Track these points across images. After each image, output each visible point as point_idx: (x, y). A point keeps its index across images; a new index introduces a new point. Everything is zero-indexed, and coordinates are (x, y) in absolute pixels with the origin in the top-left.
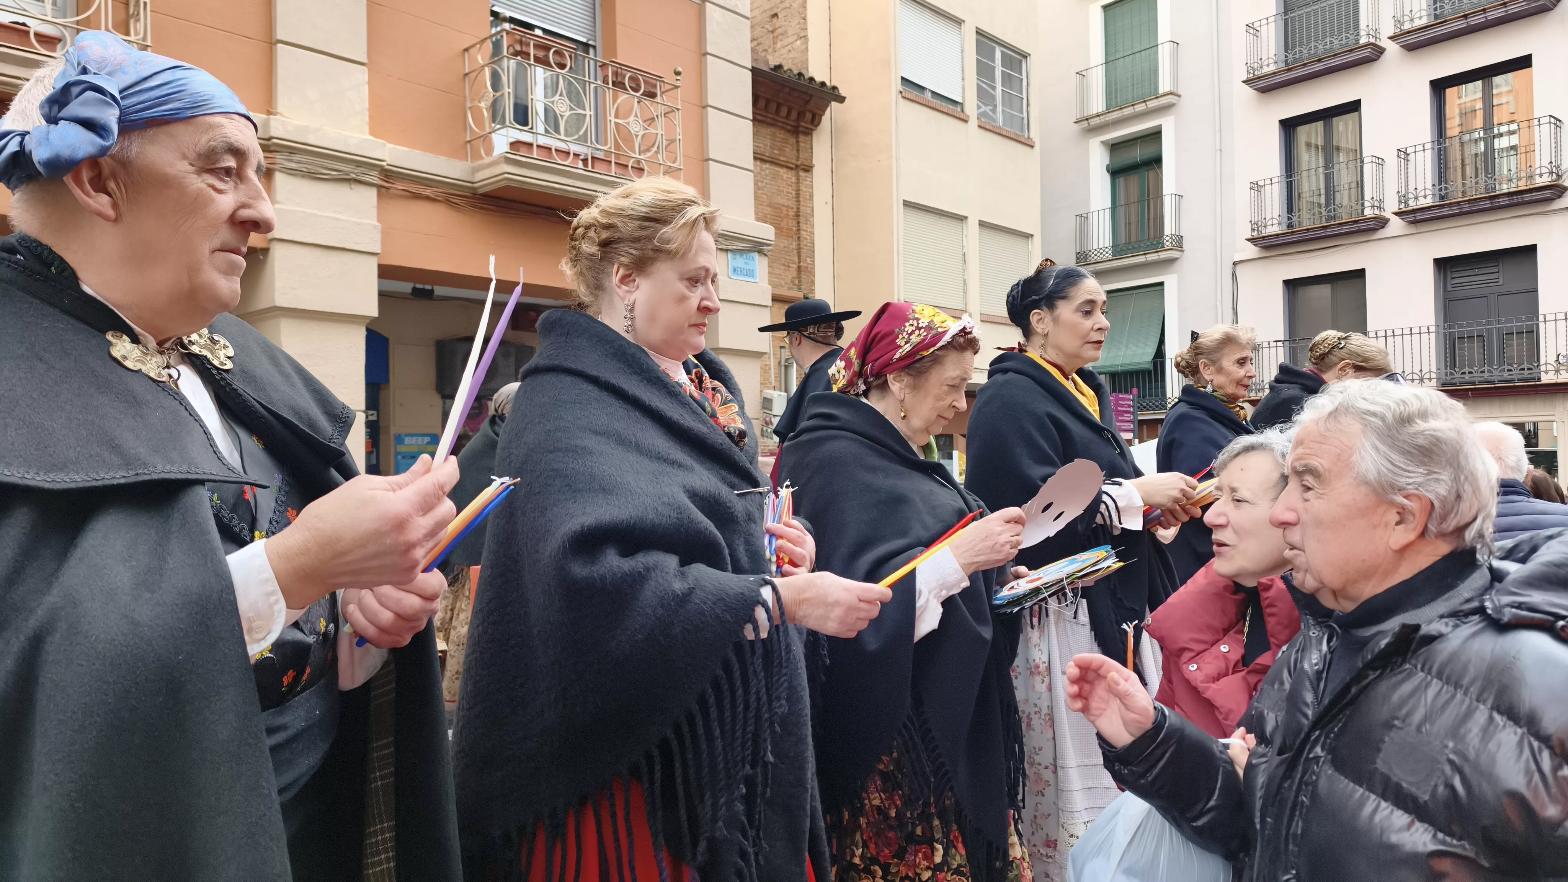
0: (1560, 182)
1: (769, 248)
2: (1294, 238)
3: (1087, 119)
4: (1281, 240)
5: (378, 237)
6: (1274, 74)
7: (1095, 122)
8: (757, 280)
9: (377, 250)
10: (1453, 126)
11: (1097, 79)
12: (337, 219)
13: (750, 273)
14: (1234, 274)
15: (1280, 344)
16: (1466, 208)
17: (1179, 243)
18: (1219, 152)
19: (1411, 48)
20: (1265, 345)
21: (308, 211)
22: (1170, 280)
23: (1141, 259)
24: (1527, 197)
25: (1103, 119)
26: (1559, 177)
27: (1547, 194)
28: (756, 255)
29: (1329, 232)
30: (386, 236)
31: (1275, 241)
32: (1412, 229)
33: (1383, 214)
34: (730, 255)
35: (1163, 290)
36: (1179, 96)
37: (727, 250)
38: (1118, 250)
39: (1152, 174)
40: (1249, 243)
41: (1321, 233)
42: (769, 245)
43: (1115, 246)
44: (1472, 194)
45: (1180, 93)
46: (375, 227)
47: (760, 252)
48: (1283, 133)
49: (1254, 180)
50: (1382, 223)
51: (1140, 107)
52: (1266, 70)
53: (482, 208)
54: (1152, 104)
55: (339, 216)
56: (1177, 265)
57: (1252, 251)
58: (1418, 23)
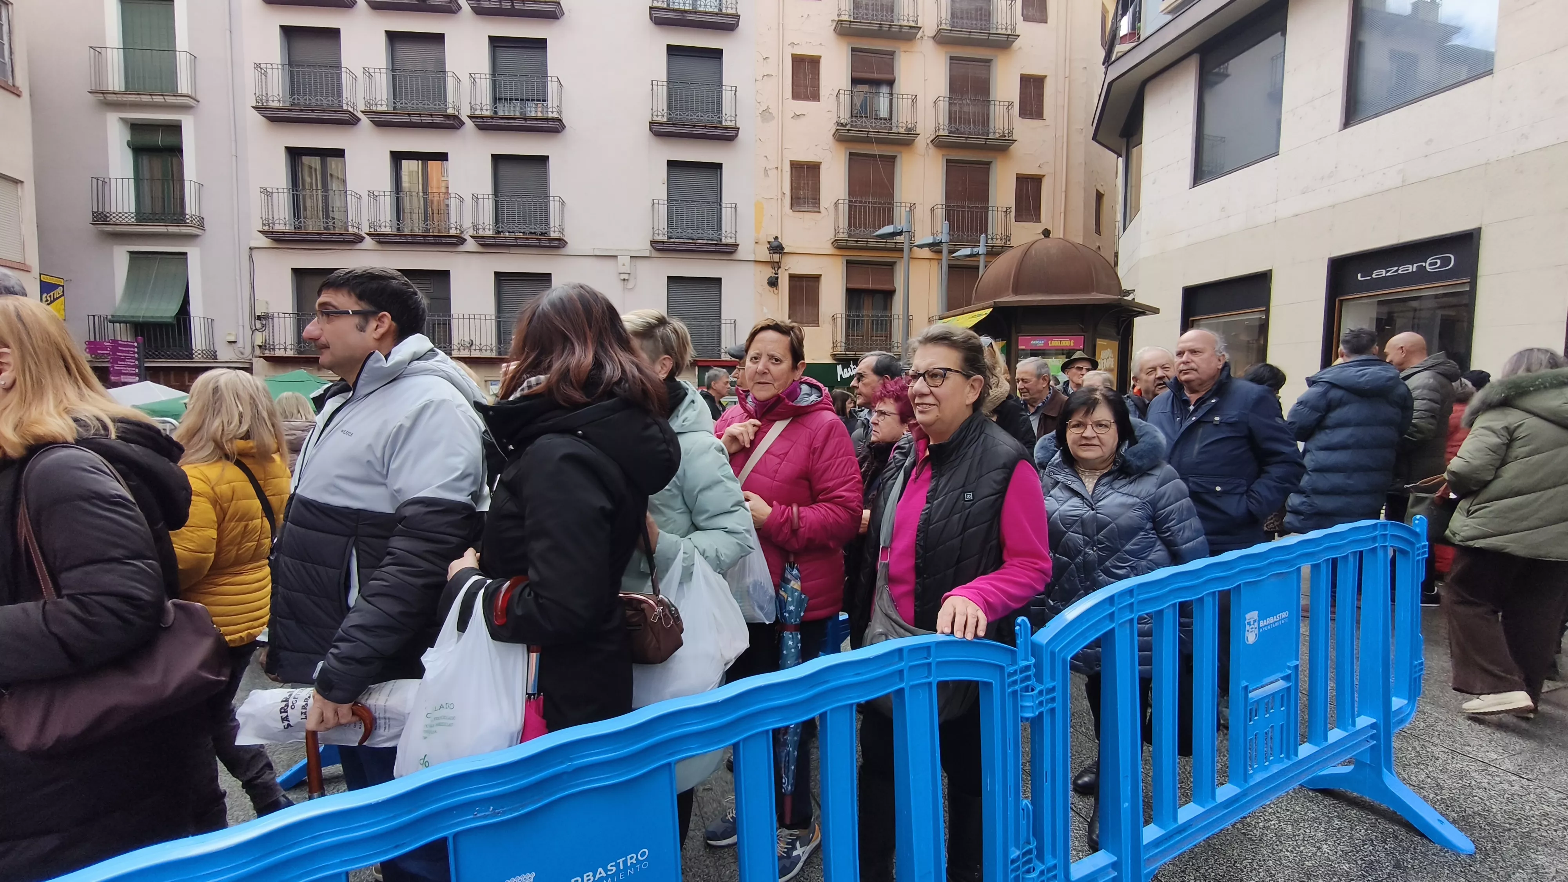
0: (462, 236)
2: (297, 237)
3: (103, 93)
4: (288, 237)
6: (278, 109)
7: (111, 97)
10: (406, 183)
11: (115, 60)
14: (251, 257)
15: (287, 315)
16: (410, 240)
17: (201, 224)
18: (234, 158)
19: (378, 124)
20: (276, 315)
22: (194, 254)
23: (163, 229)
24: (444, 240)
25: (120, 98)
26: (462, 232)
27: (454, 240)
29: (323, 238)
31: (282, 237)
32: (378, 247)
33: (360, 232)
35: (186, 259)
36: (198, 102)
38: (141, 217)
39: (175, 160)
40: (261, 235)
41: (317, 237)
43: (138, 212)
44: (417, 232)
45: (198, 98)
48: (288, 156)
49: (264, 186)
50: (360, 239)
51: (158, 99)
52: (271, 104)
54: (170, 100)
56: (199, 239)
57: (264, 241)
58: (380, 108)
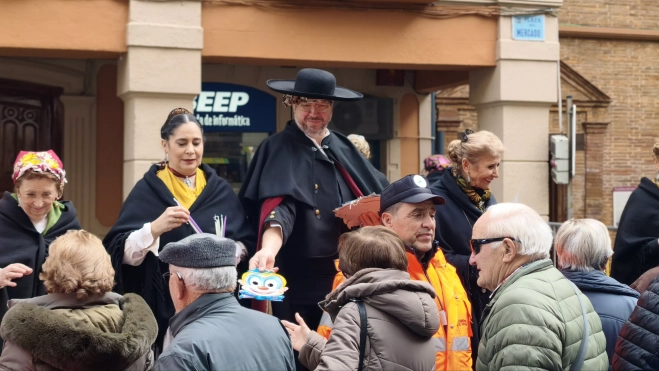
1: (558, 10)
5: (200, 37)
8: (544, 39)
9: (200, 46)
12: (171, 28)
13: (537, 33)
21: (152, 24)
28: (543, 18)
30: (207, 35)
34: (514, 20)
37: (510, 16)
42: (557, 7)
46: (199, 30)
47: (547, 14)
53: (283, 7)
55: (173, 26)
